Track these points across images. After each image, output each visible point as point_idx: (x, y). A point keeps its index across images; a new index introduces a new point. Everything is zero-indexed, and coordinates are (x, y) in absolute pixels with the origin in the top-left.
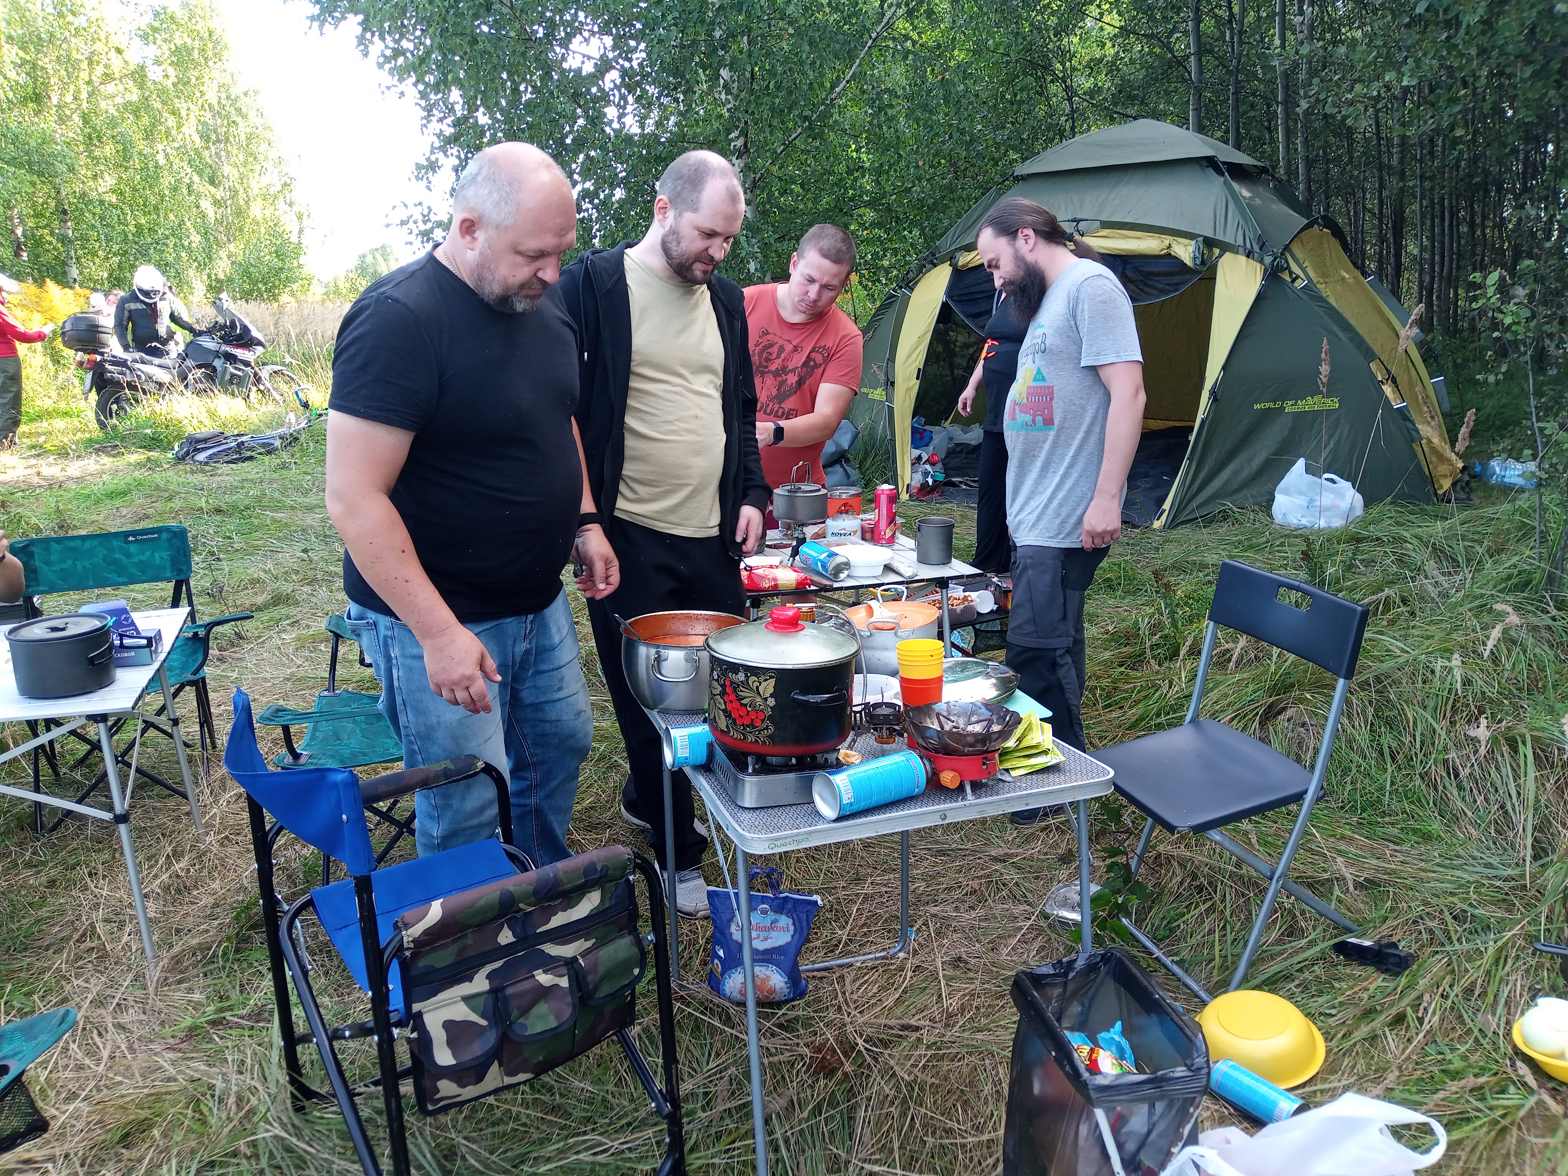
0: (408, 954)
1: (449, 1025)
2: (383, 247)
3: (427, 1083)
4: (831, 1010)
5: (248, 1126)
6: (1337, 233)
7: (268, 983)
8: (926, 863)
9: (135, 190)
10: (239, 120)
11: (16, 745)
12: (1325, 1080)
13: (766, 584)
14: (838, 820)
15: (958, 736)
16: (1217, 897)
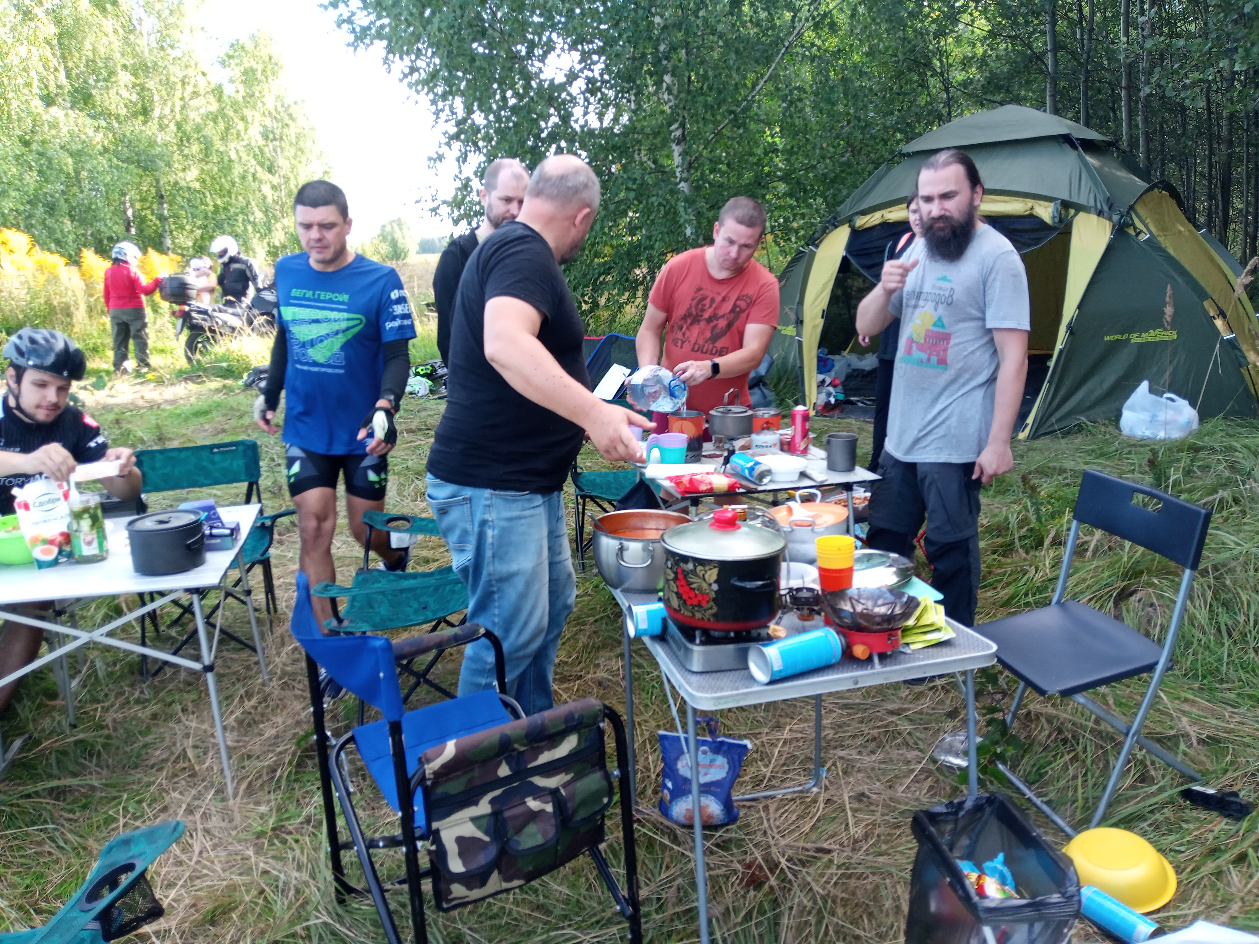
0: (429, 783)
1: (460, 840)
2: (399, 220)
3: (443, 886)
4: (759, 833)
5: (303, 913)
6: (1174, 194)
7: (318, 799)
8: (834, 715)
9: (213, 178)
10: (290, 122)
11: (130, 610)
12: (1177, 908)
13: (703, 488)
14: (771, 683)
15: (868, 616)
16: (1080, 748)
